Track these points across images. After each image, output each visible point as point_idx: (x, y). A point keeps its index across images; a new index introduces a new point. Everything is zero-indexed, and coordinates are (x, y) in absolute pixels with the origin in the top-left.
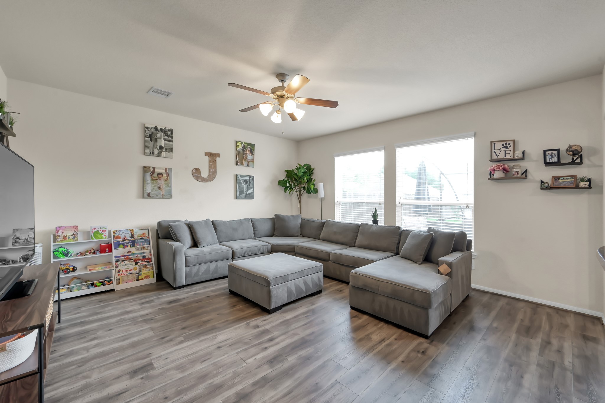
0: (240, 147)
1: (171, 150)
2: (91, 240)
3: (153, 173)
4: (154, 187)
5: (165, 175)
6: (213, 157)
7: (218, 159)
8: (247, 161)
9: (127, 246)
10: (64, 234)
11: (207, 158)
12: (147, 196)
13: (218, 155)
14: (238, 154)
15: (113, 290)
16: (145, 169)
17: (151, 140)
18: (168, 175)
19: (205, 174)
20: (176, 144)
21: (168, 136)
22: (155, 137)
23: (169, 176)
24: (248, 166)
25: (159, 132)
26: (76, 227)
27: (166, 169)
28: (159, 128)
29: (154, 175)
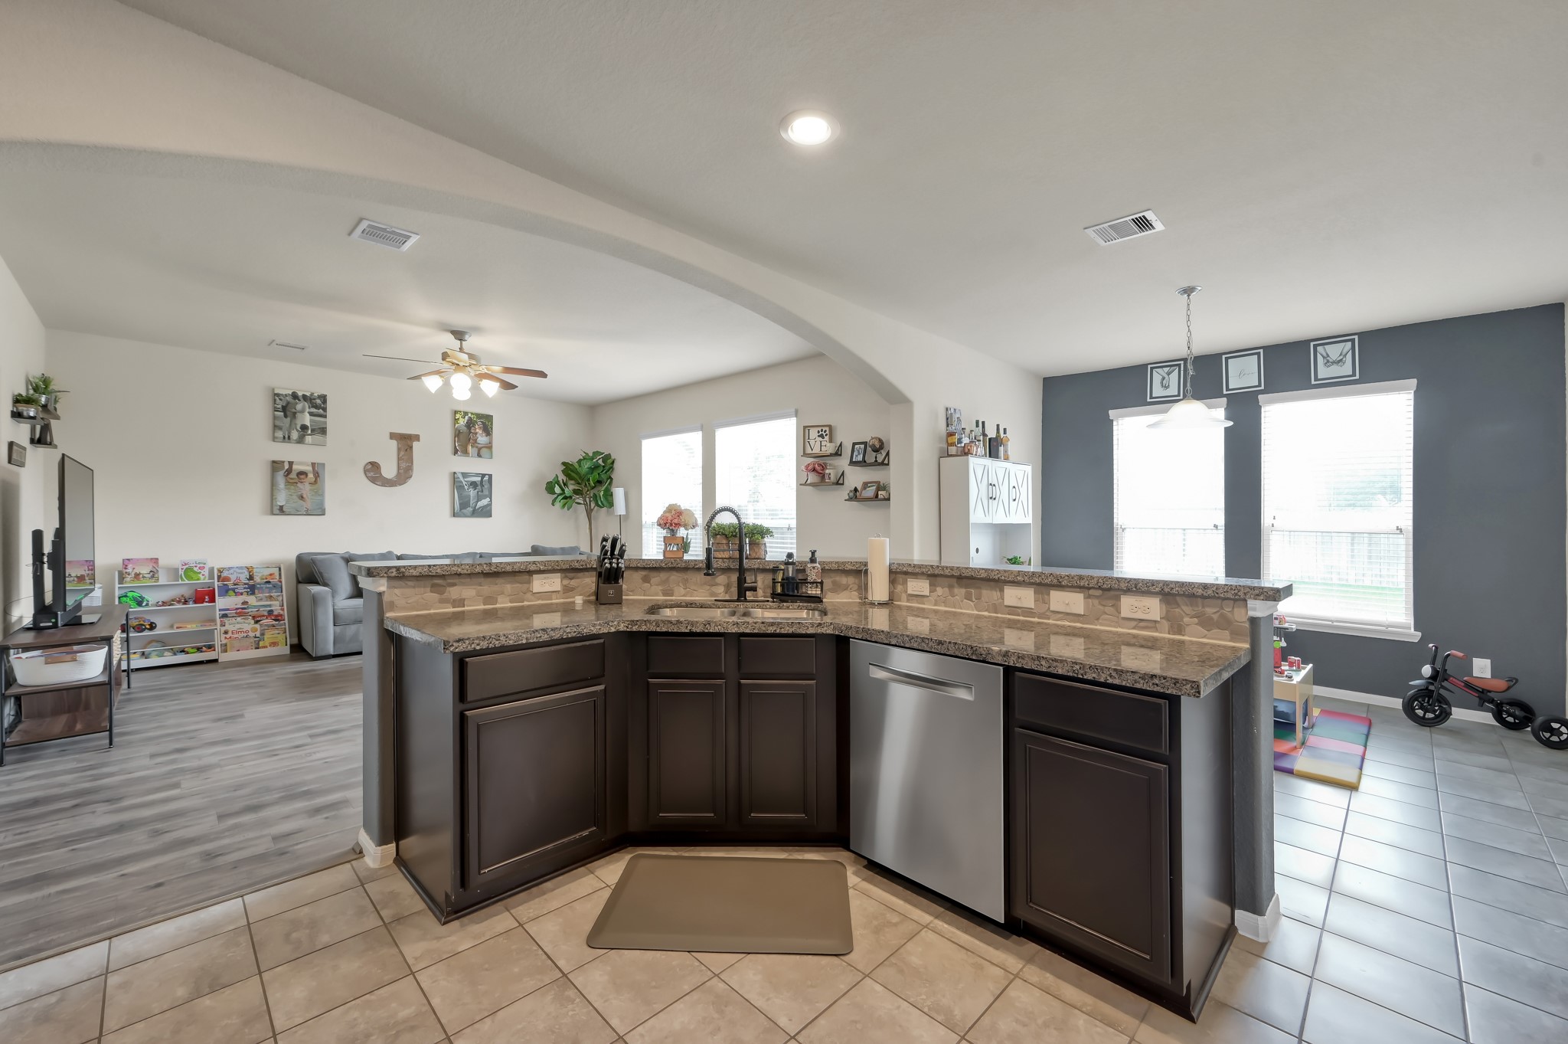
0: (462, 422)
1: (323, 431)
2: (180, 582)
3: (289, 471)
5: (311, 476)
6: (405, 442)
7: (415, 444)
8: (477, 447)
9: (242, 594)
10: (135, 571)
11: (394, 443)
12: (278, 512)
13: (417, 438)
14: (457, 434)
15: (216, 661)
16: (276, 465)
17: (286, 416)
18: (317, 475)
19: (389, 470)
20: (331, 422)
21: (316, 407)
22: (294, 410)
23: (318, 476)
24: (479, 455)
25: (299, 400)
26: (156, 560)
27: (313, 465)
28: (300, 394)
29: (291, 476)
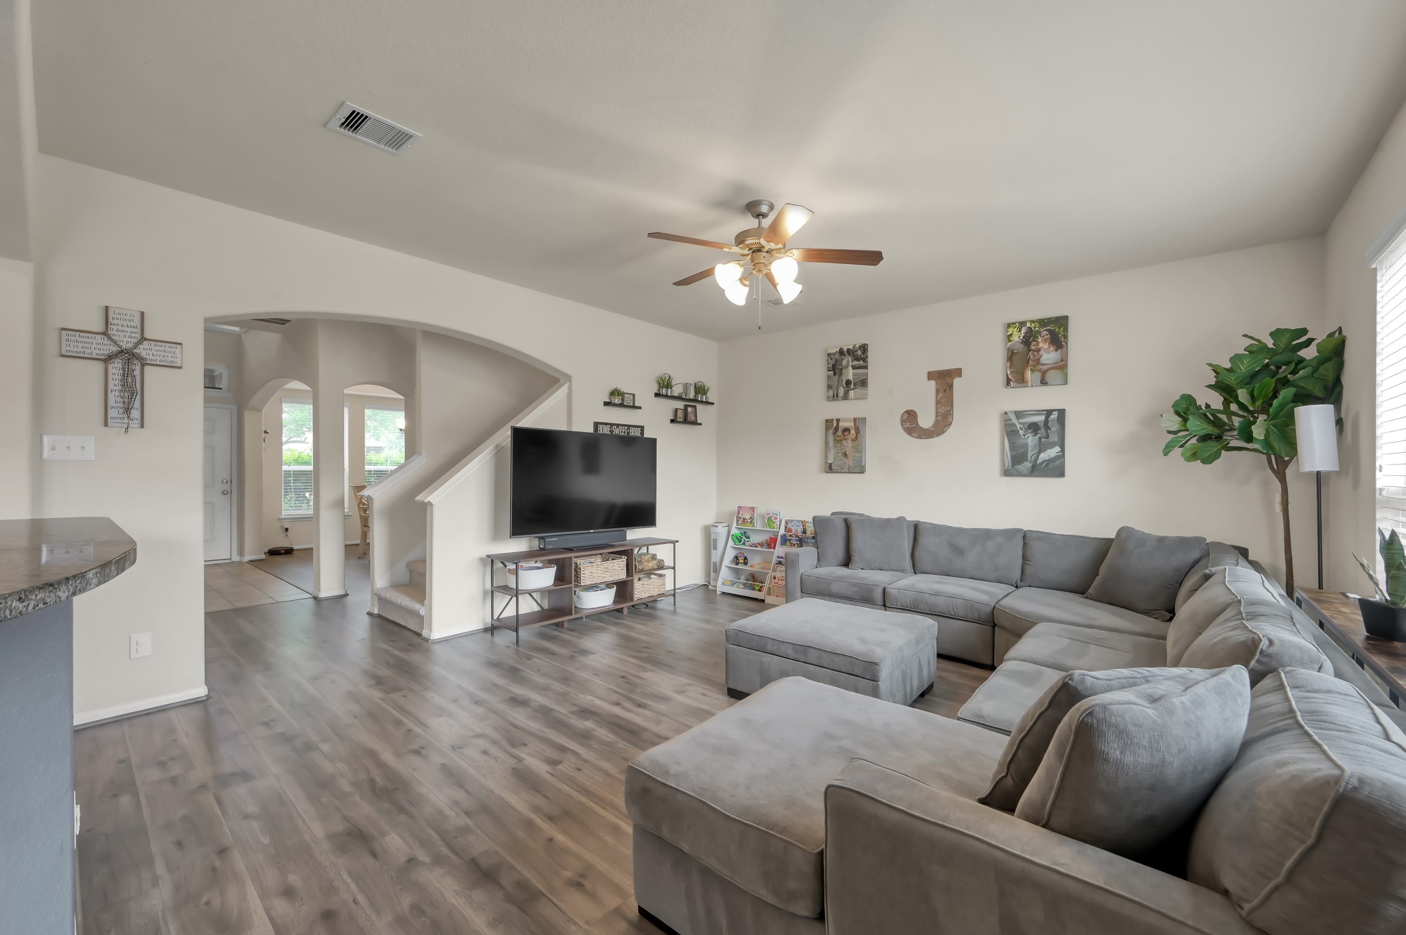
0: (1017, 337)
1: (863, 383)
2: (766, 529)
3: (837, 429)
4: (838, 453)
5: (853, 432)
6: (945, 380)
7: (957, 382)
8: (1040, 370)
9: (794, 545)
10: (744, 516)
11: (933, 383)
12: (828, 469)
13: (958, 372)
14: (1011, 356)
15: (763, 601)
17: (835, 374)
18: (858, 430)
19: (926, 420)
20: (872, 372)
21: (857, 359)
22: (841, 367)
23: (859, 432)
24: (1044, 382)
25: (845, 356)
26: (754, 509)
27: (855, 420)
28: (845, 349)
29: (837, 434)
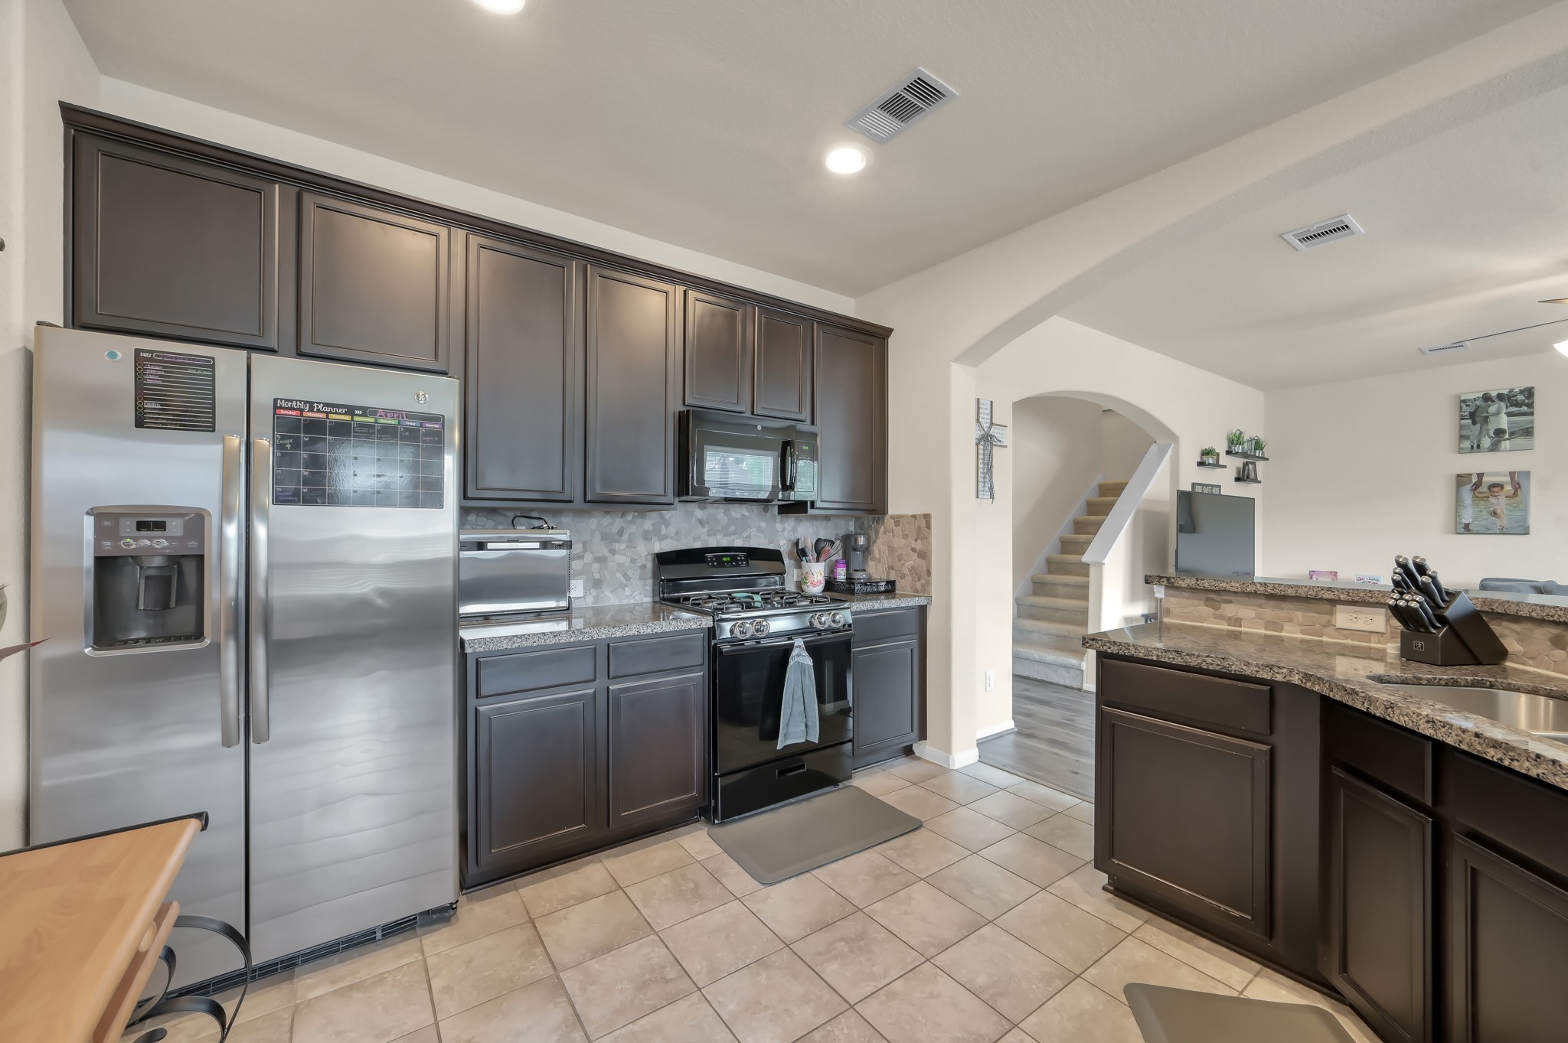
1: (1528, 432)
3: (1478, 485)
4: (1480, 511)
5: (1508, 488)
12: (1463, 530)
16: (1461, 479)
17: (1474, 423)
18: (1517, 486)
20: (1541, 418)
21: (1518, 404)
22: (1485, 414)
23: (1520, 487)
25: (1494, 401)
26: (1335, 574)
27: (1512, 474)
28: (1494, 394)
29: (1480, 490)
